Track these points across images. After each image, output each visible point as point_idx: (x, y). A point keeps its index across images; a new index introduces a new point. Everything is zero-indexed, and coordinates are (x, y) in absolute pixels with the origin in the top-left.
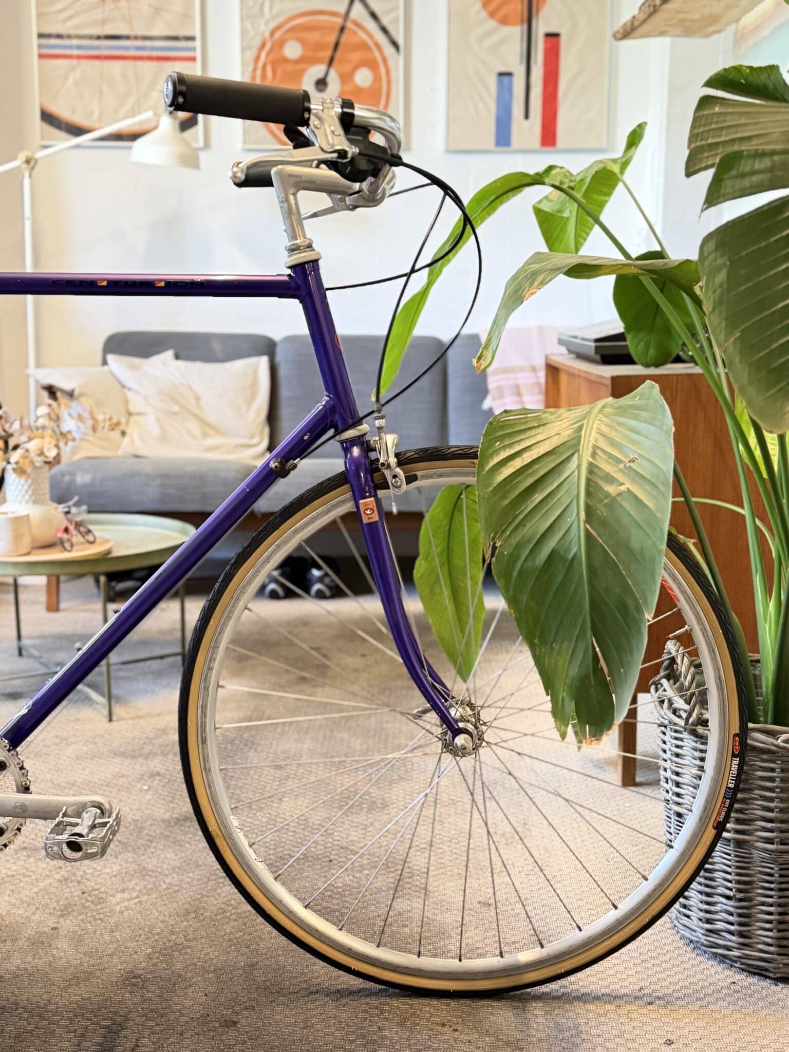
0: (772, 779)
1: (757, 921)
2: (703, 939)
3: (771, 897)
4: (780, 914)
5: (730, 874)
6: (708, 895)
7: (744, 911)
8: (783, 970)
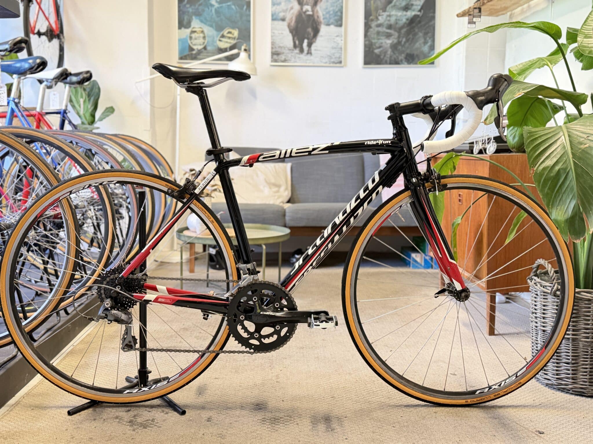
0: (589, 312)
1: (580, 372)
2: (555, 382)
3: (587, 361)
4: (591, 368)
5: (569, 353)
6: (557, 363)
7: (575, 368)
8: (591, 392)
